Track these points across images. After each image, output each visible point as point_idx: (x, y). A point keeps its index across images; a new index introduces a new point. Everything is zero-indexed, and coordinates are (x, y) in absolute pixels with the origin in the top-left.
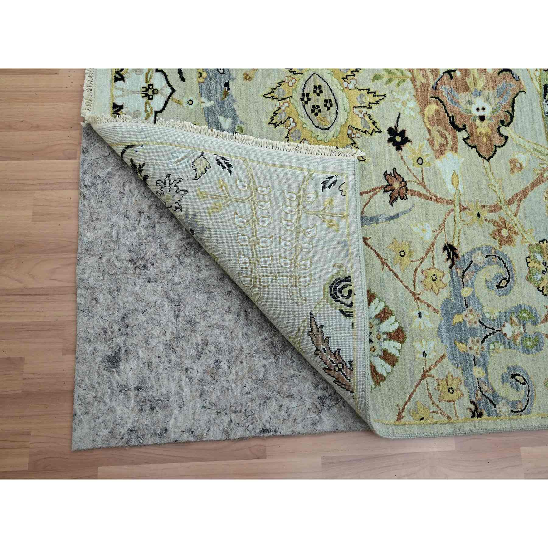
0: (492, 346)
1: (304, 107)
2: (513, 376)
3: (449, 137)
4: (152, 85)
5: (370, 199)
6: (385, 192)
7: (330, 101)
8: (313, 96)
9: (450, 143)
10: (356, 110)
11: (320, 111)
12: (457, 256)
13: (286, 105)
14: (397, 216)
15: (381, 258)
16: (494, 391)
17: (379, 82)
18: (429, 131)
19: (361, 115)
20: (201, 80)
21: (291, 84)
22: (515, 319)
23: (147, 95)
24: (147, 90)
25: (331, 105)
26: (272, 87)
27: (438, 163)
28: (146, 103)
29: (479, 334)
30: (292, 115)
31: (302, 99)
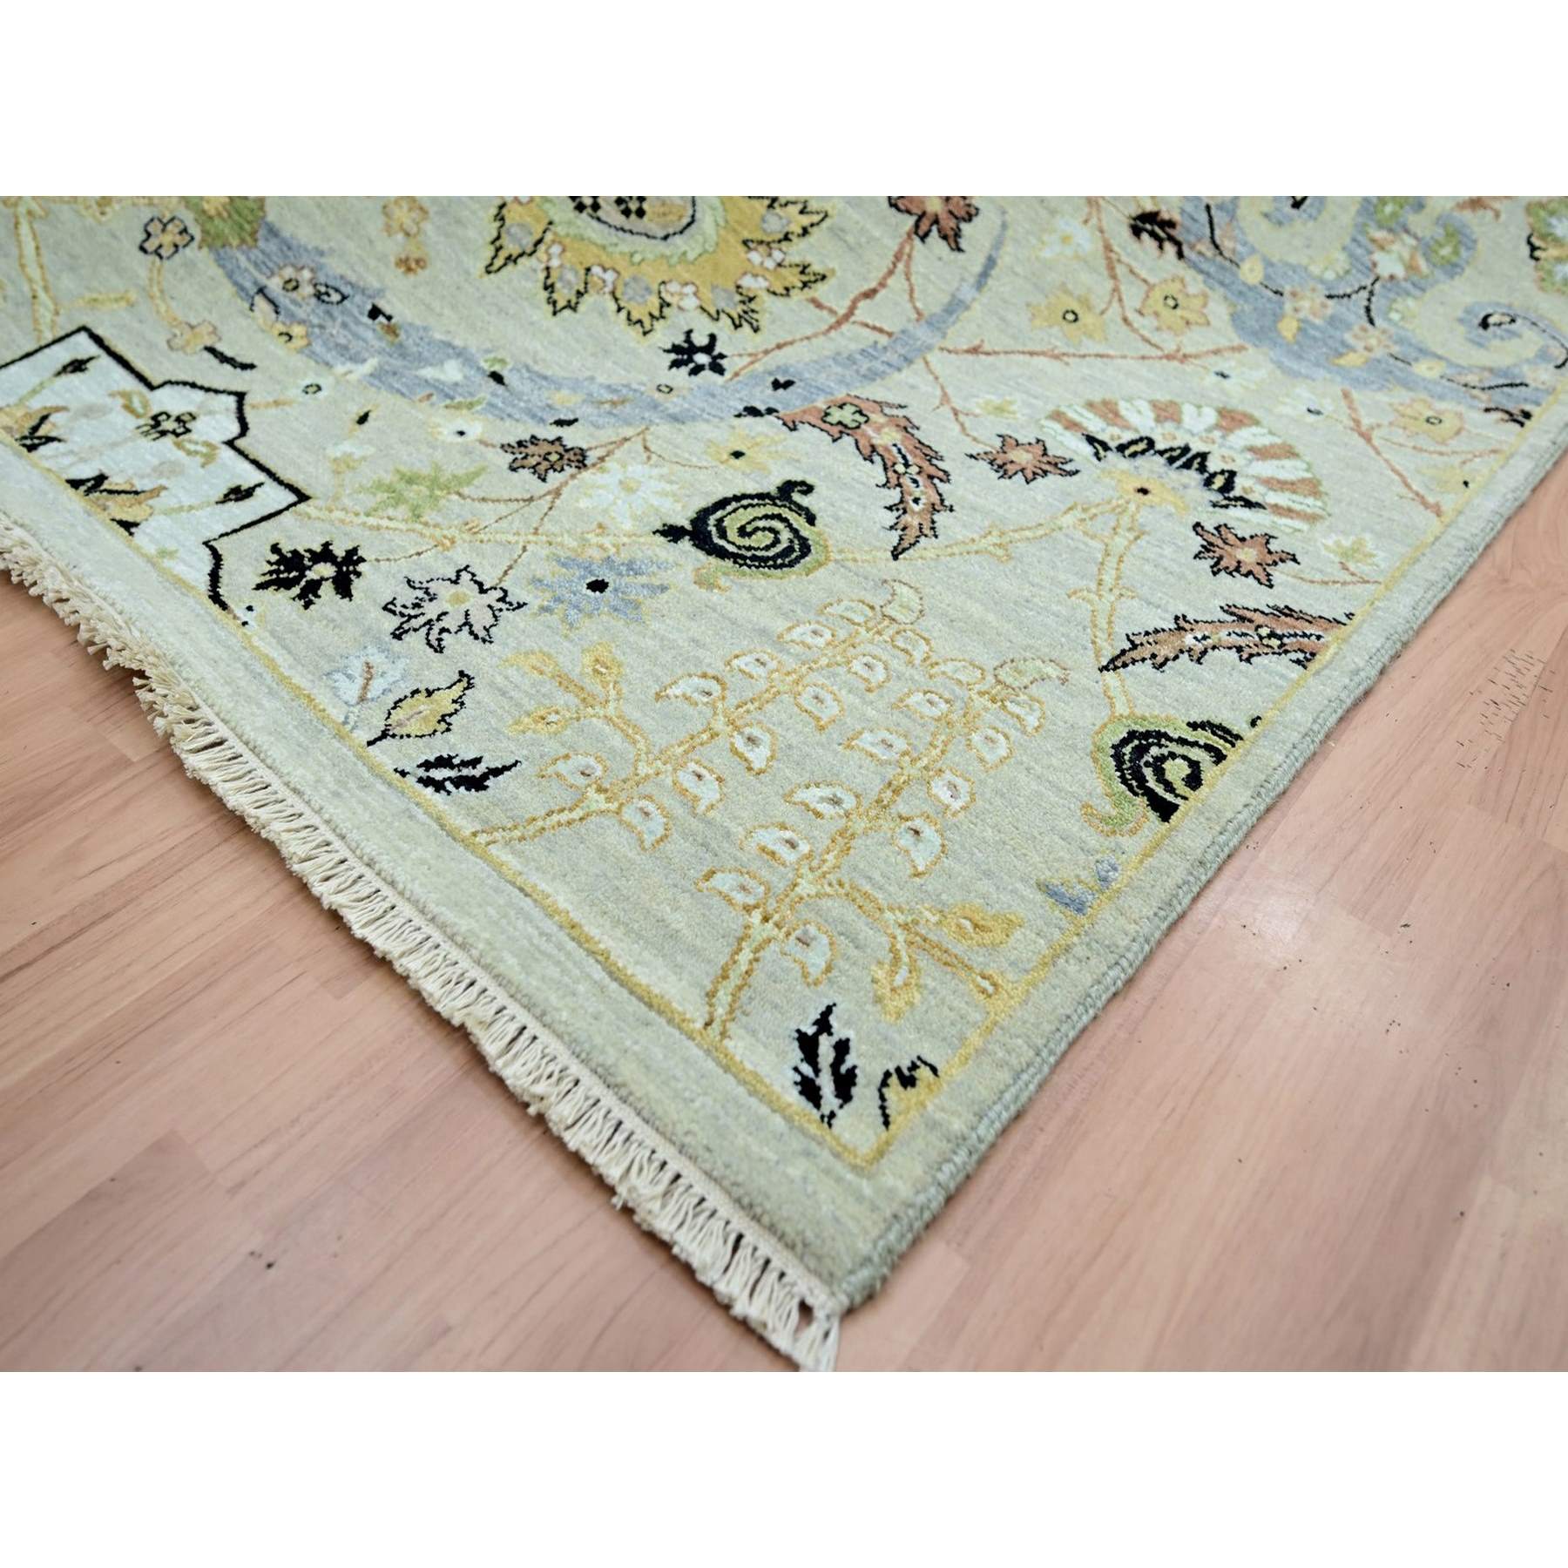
0: (1395, 316)
1: (599, 219)
2: (1484, 325)
5: (908, 279)
6: (923, 238)
12: (1171, 224)
13: (556, 249)
14: (991, 262)
16: (1491, 370)
20: (298, 343)
22: (1380, 235)
26: (490, 239)
29: (1352, 318)
30: (590, 258)
31: (579, 207)
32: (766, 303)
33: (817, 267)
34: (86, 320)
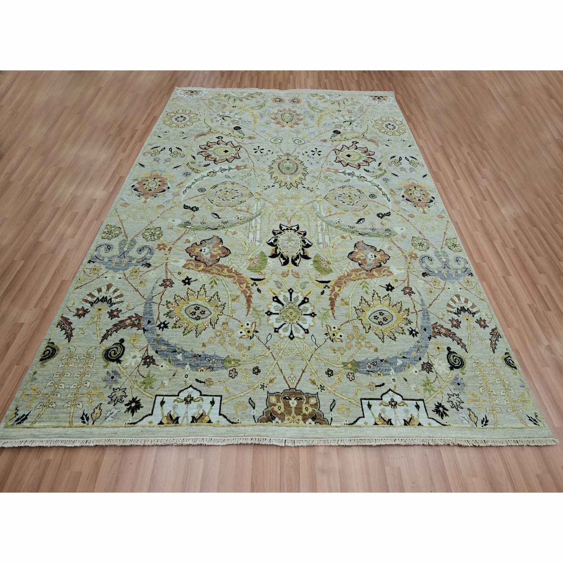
0: (450, 266)
1: (384, 324)
2: (457, 261)
3: (385, 269)
4: (389, 402)
5: (415, 301)
6: (411, 295)
7: (380, 313)
8: (379, 320)
9: (387, 269)
10: (382, 302)
11: (385, 318)
12: (426, 273)
13: (385, 332)
15: (435, 300)
16: (463, 268)
17: (368, 292)
18: (384, 276)
19: (384, 301)
20: (381, 374)
21: (375, 330)
22: (440, 257)
23: (395, 405)
24: (392, 405)
25: (382, 312)
27: (395, 274)
28: (399, 405)
29: (448, 269)
30: (389, 330)
31: (382, 325)
32: (409, 317)
33: (407, 308)
34: (359, 398)
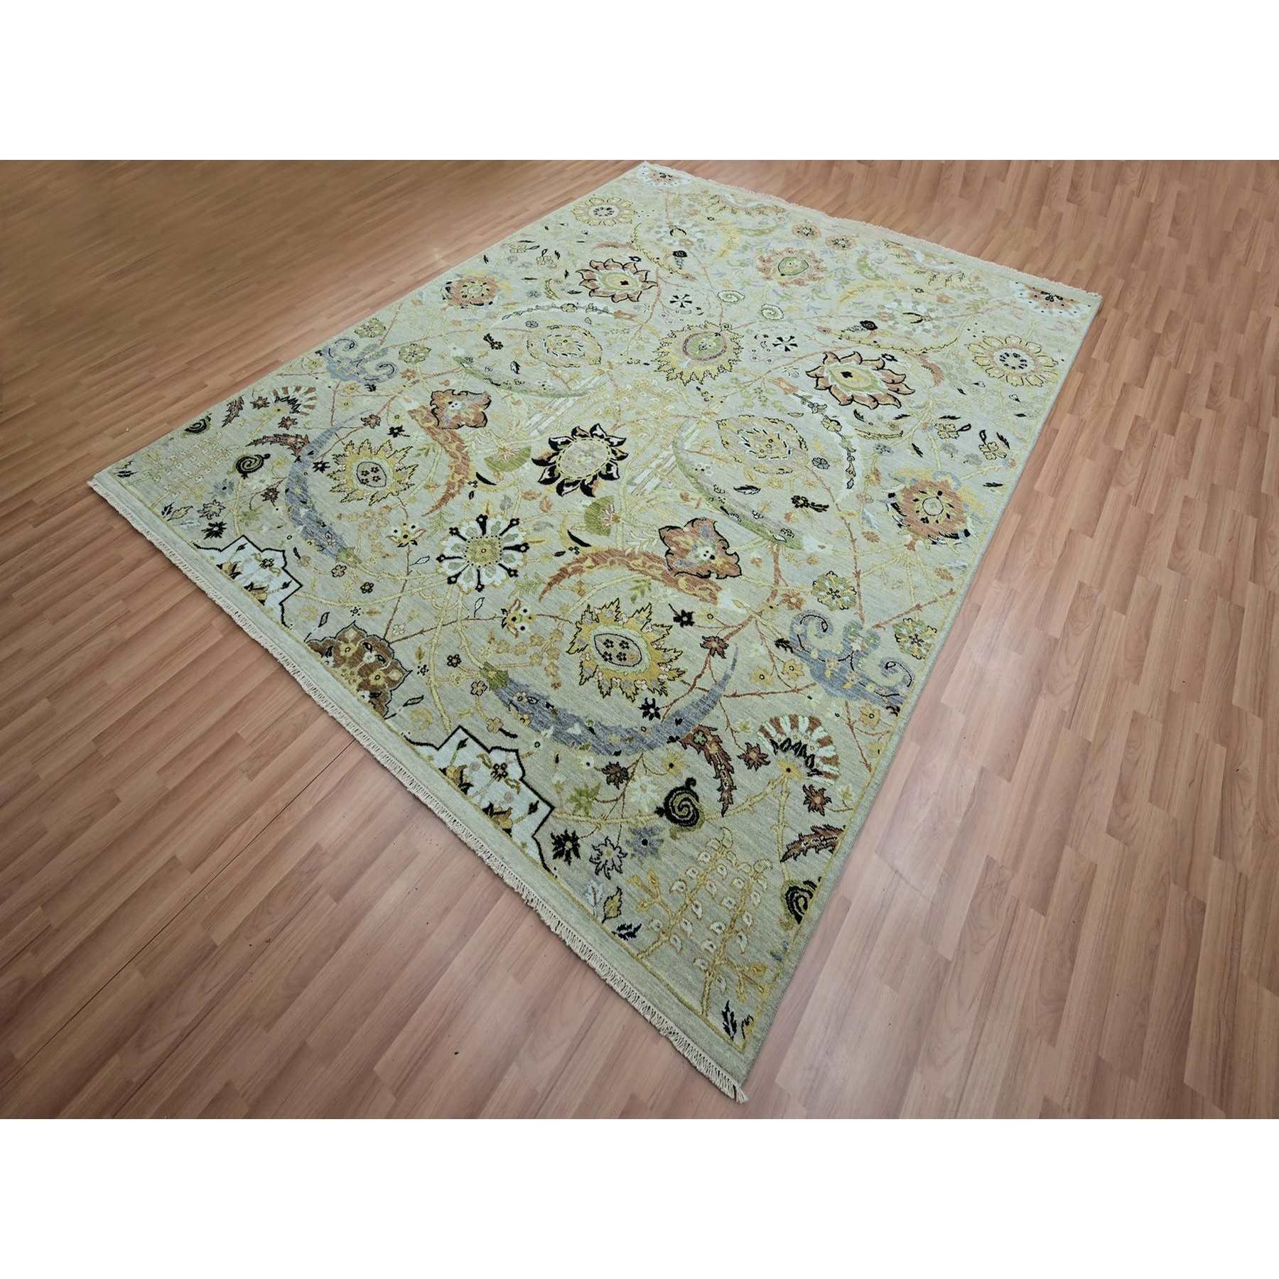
0: (860, 665)
1: (612, 663)
2: (887, 667)
3: (709, 586)
4: (496, 765)
5: (710, 669)
6: (713, 655)
7: (623, 642)
8: (609, 651)
9: (713, 588)
10: (644, 630)
11: (624, 655)
12: (788, 642)
13: (600, 674)
14: (735, 660)
15: (755, 694)
16: (889, 688)
17: (637, 600)
18: (695, 595)
19: (651, 630)
20: (527, 722)
21: (588, 658)
22: (852, 637)
23: (500, 776)
24: (496, 772)
25: (627, 643)
26: (579, 673)
27: (719, 606)
28: (506, 782)
29: (846, 667)
30: (611, 676)
31: (606, 660)
32: (668, 683)
33: (682, 669)
34: (459, 723)
